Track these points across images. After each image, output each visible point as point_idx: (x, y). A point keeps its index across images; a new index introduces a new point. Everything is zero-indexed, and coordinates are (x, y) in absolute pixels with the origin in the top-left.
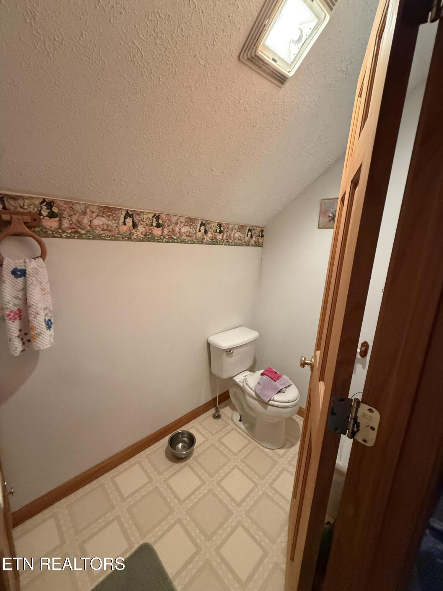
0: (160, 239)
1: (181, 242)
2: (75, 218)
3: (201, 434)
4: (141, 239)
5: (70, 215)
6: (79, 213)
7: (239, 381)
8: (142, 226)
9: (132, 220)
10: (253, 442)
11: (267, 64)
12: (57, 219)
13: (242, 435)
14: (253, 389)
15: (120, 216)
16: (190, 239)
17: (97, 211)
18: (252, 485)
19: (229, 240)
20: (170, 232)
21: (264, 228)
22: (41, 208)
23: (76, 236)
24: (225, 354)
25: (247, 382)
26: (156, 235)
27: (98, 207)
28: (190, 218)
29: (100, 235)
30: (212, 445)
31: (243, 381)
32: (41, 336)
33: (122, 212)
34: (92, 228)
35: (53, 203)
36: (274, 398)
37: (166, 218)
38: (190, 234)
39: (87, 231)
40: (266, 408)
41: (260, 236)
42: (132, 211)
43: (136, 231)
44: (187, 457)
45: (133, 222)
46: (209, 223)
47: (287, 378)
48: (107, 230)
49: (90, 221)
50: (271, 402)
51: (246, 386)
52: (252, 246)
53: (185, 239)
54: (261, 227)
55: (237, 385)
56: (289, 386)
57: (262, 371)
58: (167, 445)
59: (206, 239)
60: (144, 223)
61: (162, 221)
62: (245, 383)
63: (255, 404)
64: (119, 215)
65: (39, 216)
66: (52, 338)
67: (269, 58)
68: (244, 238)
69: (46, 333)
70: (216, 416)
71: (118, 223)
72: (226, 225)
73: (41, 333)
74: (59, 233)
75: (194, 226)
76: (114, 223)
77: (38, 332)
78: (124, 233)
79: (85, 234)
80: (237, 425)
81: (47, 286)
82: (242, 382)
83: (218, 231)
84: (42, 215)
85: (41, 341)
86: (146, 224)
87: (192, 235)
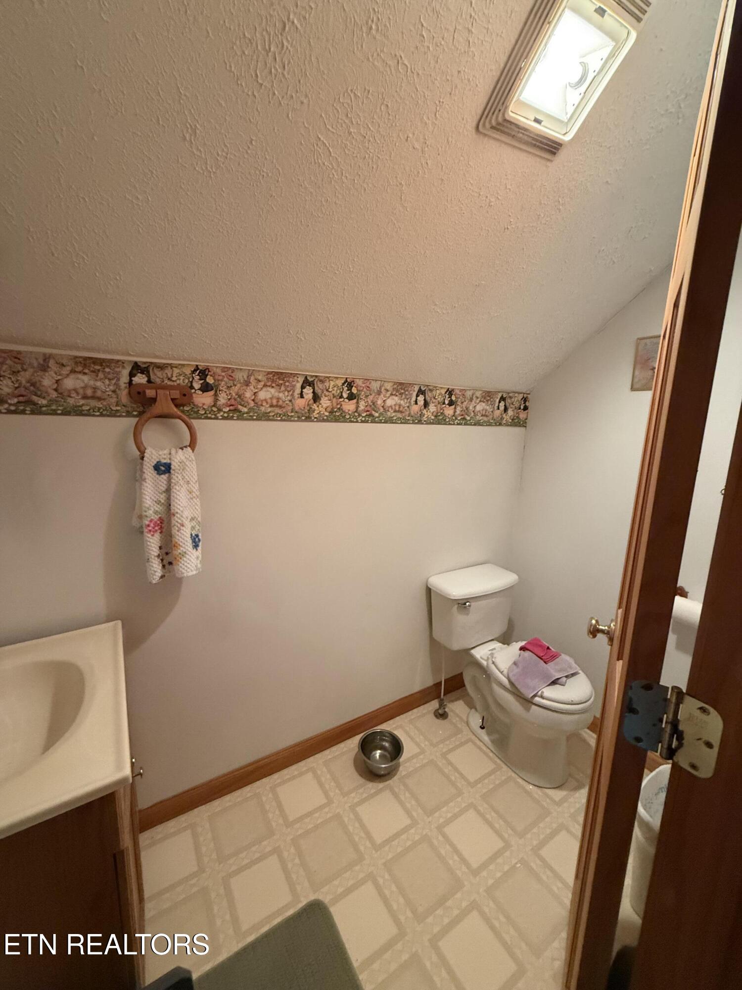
0: (354, 418)
1: (386, 422)
2: (234, 391)
3: (412, 739)
4: (325, 418)
5: (228, 387)
6: (241, 383)
7: (481, 658)
8: (326, 398)
9: (312, 390)
10: (505, 768)
11: (526, 130)
12: (212, 393)
13: (485, 753)
14: (505, 672)
15: (295, 385)
16: (401, 417)
17: (264, 379)
18: (500, 844)
19: (466, 416)
20: (368, 407)
21: (529, 394)
22: (193, 378)
23: (235, 415)
24: (456, 606)
25: (493, 659)
26: (347, 411)
27: (265, 374)
28: (401, 384)
29: (266, 413)
30: (432, 762)
31: (488, 658)
32: (186, 557)
33: (299, 379)
34: (256, 403)
35: (207, 370)
36: (542, 692)
37: (364, 385)
38: (400, 408)
39: (250, 409)
40: (528, 709)
41: (522, 407)
42: (312, 376)
43: (318, 407)
44: (389, 774)
45: (314, 392)
46: (431, 390)
47: (571, 661)
48: (277, 406)
49: (255, 393)
50: (537, 699)
51: (493, 667)
52: (507, 425)
53: (393, 417)
54: (524, 394)
55: (477, 664)
56: (573, 675)
57: (522, 643)
58: (356, 749)
59: (426, 416)
60: (331, 394)
61: (357, 390)
62: (491, 662)
63: (509, 699)
64: (294, 383)
65: (189, 389)
66: (199, 562)
67: (527, 119)
68: (492, 412)
69: (192, 554)
70: (440, 715)
71: (292, 395)
72: (460, 392)
73: (185, 553)
74: (213, 413)
75: (407, 395)
76: (287, 396)
77: (182, 551)
78: (301, 409)
79: (247, 413)
80: (475, 733)
81: (195, 487)
82: (486, 658)
83: (447, 402)
84: (194, 388)
85: (186, 564)
86: (333, 394)
87: (404, 410)
